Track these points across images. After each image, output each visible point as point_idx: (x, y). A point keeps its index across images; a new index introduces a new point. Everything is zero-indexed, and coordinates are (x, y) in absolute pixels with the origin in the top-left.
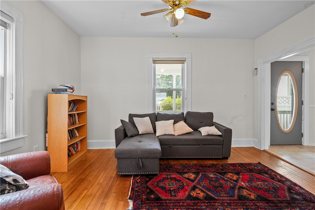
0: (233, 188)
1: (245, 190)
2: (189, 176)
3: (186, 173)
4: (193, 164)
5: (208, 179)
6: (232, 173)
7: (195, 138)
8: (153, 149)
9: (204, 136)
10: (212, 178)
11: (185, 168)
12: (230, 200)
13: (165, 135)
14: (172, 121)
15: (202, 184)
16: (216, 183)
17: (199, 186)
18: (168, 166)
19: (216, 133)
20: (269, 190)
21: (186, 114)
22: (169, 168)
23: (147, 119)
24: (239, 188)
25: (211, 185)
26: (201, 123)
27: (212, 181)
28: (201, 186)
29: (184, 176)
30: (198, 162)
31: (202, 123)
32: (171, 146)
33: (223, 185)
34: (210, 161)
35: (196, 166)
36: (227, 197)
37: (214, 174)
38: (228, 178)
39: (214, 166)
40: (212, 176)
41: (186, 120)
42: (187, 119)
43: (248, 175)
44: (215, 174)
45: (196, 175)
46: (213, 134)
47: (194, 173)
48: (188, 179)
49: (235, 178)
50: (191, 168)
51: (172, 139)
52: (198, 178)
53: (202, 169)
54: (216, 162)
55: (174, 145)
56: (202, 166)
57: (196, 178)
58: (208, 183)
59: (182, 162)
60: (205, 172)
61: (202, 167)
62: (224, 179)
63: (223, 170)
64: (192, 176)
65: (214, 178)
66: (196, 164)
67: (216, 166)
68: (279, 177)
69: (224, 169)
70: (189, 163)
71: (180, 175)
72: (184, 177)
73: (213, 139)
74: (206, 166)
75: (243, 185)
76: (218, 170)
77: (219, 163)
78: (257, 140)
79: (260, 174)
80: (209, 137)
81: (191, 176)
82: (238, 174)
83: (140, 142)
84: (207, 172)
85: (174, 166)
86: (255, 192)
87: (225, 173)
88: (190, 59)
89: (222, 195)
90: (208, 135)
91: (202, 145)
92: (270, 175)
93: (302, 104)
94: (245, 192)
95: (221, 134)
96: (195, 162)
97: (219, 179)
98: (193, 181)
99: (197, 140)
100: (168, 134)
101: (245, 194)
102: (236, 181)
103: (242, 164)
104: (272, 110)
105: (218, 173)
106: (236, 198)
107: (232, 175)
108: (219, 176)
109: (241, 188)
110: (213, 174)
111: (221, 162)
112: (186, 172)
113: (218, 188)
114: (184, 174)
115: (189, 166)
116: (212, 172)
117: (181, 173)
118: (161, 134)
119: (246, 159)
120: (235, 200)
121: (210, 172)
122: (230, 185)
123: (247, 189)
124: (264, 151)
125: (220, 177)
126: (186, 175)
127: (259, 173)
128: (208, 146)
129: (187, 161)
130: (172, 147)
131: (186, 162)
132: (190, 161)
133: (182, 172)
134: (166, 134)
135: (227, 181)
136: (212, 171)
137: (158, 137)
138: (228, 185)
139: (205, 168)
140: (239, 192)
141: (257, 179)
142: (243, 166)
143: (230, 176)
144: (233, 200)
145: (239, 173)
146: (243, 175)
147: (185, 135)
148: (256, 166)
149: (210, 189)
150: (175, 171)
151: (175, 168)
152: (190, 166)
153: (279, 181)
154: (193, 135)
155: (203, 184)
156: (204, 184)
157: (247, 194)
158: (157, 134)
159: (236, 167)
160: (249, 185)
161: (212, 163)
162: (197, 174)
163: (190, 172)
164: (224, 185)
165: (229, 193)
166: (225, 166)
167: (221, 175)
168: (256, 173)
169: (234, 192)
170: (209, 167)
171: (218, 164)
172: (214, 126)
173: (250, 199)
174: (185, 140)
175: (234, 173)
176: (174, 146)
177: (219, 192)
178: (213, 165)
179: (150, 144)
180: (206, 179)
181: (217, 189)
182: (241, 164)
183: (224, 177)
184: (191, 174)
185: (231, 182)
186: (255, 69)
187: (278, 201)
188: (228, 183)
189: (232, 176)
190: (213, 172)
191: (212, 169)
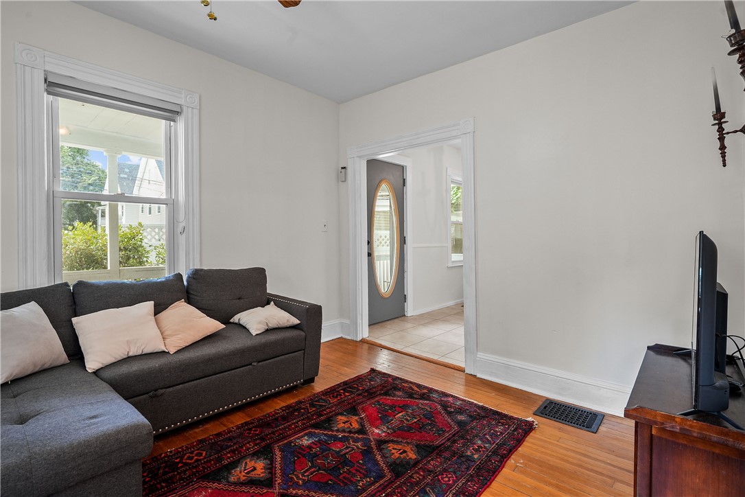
0: (367, 452)
1: (391, 445)
2: (248, 473)
3: (234, 464)
4: (238, 427)
5: (304, 456)
6: (342, 414)
7: (238, 346)
8: (118, 432)
9: (257, 334)
10: (310, 447)
11: (222, 449)
12: (383, 489)
13: (129, 359)
14: (149, 306)
15: (298, 477)
16: (327, 456)
17: (294, 492)
18: (158, 469)
19: (285, 321)
20: (424, 425)
21: (189, 277)
22: (165, 473)
23: (31, 311)
24: (379, 446)
25: (320, 469)
26: (239, 299)
27: (316, 455)
28: (297, 486)
29: (232, 479)
30: (250, 416)
31: (242, 300)
32: (161, 391)
33: (345, 454)
34: (275, 400)
35: (250, 429)
36: (372, 484)
37: (310, 435)
38: (344, 431)
39: (295, 411)
40: (306, 441)
41: (191, 296)
42: (195, 293)
43: (372, 406)
44: (310, 432)
45: (265, 459)
46: (280, 326)
47: (256, 455)
48: (252, 482)
49: (356, 426)
50: (240, 440)
51: (160, 370)
52: (278, 466)
53: (273, 433)
54: (293, 399)
55: (169, 387)
56: (265, 423)
57: (271, 468)
58: (310, 468)
59: (200, 433)
60: (285, 438)
61: (268, 425)
62: (336, 438)
63: (322, 415)
64: (256, 465)
65: (315, 446)
66: (246, 423)
67: (298, 410)
68: (416, 389)
69: (322, 411)
70: (225, 428)
71: (219, 481)
72: (235, 484)
73: (283, 340)
74: (277, 419)
75: (379, 434)
76: (309, 419)
77: (301, 397)
78: (347, 321)
79: (390, 395)
80: (272, 337)
81: (255, 469)
82: (353, 411)
83: (22, 420)
84: (290, 436)
85: (182, 457)
86: (409, 441)
87: (329, 420)
88: (196, 112)
89: (361, 484)
90: (268, 331)
91: (255, 364)
92: (402, 389)
93: (405, 243)
94: (393, 451)
95: (296, 321)
96: (239, 419)
97: (325, 442)
98: (269, 483)
99: (242, 352)
100: (139, 352)
101: (397, 455)
102: (362, 431)
103: (347, 384)
104: (370, 255)
105: (315, 426)
106: (389, 476)
107: (343, 418)
108: (322, 434)
109: (381, 443)
110: (306, 434)
111: (303, 395)
112: (233, 462)
113: (339, 469)
114: (230, 473)
115: (230, 439)
116: (299, 431)
117: (217, 473)
118: (109, 360)
119: (346, 369)
120: (390, 482)
121: (295, 433)
122: (357, 446)
123: (393, 441)
124: (363, 341)
125: (326, 435)
126: (238, 474)
127: (386, 394)
128: (272, 360)
129: (212, 424)
130: (162, 395)
131: (213, 429)
132: (224, 420)
133: (219, 470)
134: (131, 354)
135: (345, 439)
136: (297, 427)
137: (96, 373)
138: (353, 449)
139: (276, 427)
140: (383, 456)
141: (392, 407)
142: (350, 388)
143: (344, 423)
144: (387, 485)
145: (354, 407)
146: (364, 410)
147: (201, 343)
148: (372, 381)
149: (326, 483)
150: (193, 474)
151: (186, 464)
152: (234, 438)
153: (423, 397)
154: (225, 338)
155: (300, 476)
156: (303, 475)
157: (401, 454)
158: (92, 364)
159: (341, 395)
160: (388, 428)
161: (284, 404)
162: (265, 452)
163: (243, 458)
164: (347, 453)
165: (370, 471)
166: (318, 401)
167: (326, 429)
168: (381, 394)
169: (376, 463)
170: (284, 418)
171: (300, 402)
172: (272, 303)
173: (412, 462)
174: (209, 360)
175: (345, 411)
176: (171, 389)
177: (351, 481)
178: (291, 410)
179: (88, 414)
180: (299, 458)
181: (341, 474)
182: (345, 383)
183: (333, 431)
184: (251, 464)
185: (356, 441)
186: (342, 168)
187: (448, 440)
188: (349, 444)
189: (347, 422)
190: (303, 429)
191: (297, 423)
